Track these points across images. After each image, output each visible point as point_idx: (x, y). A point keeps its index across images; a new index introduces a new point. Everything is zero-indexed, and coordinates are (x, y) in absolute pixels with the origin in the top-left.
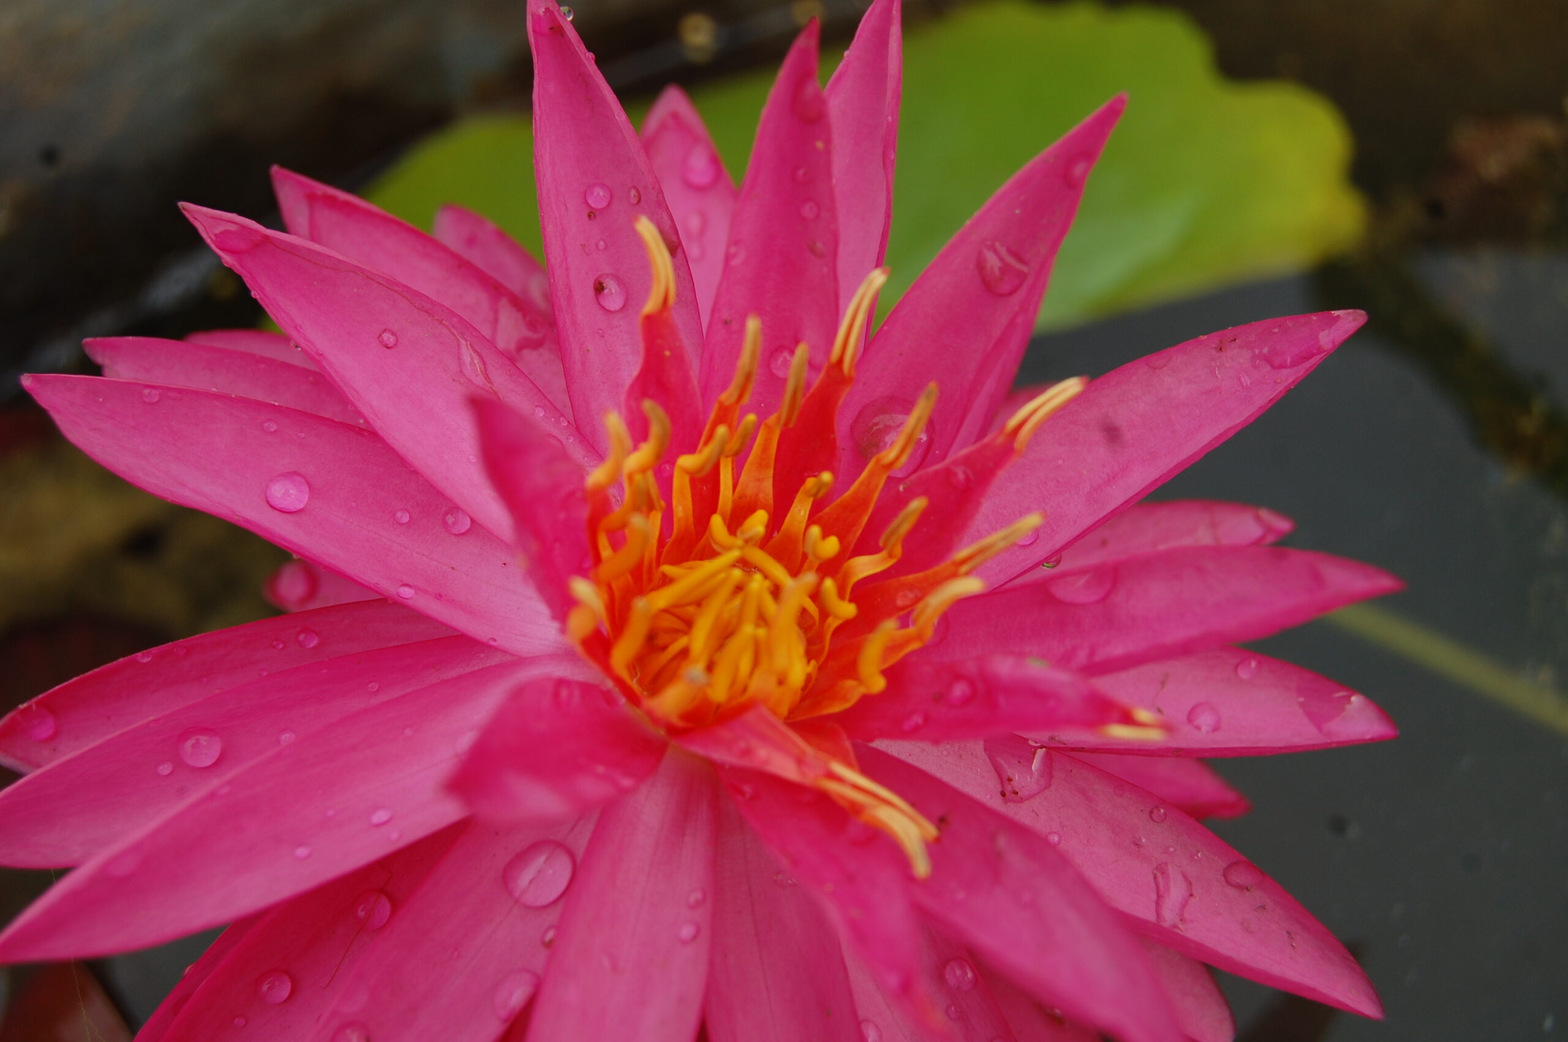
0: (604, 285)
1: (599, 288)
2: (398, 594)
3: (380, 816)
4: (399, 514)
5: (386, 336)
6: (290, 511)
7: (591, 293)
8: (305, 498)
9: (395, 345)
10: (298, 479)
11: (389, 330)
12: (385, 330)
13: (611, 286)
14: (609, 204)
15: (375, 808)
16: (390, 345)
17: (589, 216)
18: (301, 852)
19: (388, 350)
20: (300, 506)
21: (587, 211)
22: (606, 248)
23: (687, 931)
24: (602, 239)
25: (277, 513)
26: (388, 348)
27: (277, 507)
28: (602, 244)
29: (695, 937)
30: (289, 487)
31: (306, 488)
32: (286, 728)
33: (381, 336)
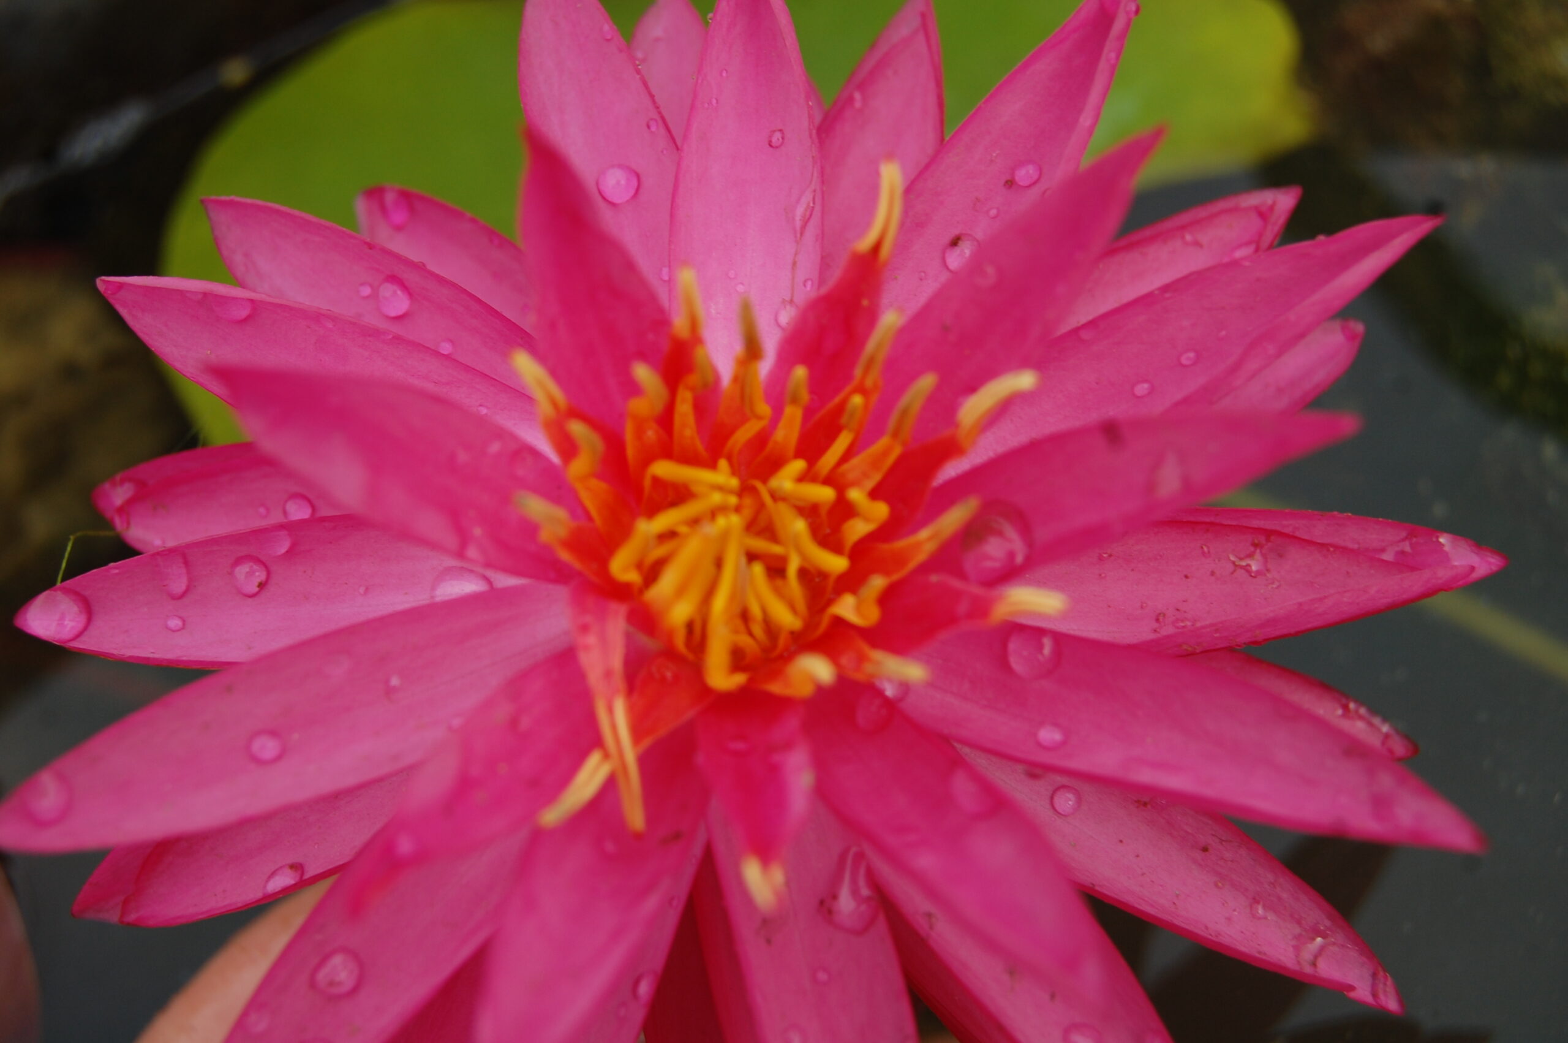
0: (960, 243)
1: (954, 243)
5: (777, 137)
6: (605, 198)
7: (946, 240)
8: (627, 197)
9: (777, 147)
10: (635, 183)
11: (783, 133)
12: (781, 130)
13: (967, 249)
14: (1029, 186)
16: (774, 144)
17: (1007, 182)
19: (768, 146)
20: (616, 200)
21: (1009, 178)
22: (995, 217)
24: (998, 209)
25: (595, 191)
26: (771, 146)
27: (601, 188)
28: (993, 212)
30: (623, 182)
31: (632, 192)
32: (451, 341)
33: (774, 131)
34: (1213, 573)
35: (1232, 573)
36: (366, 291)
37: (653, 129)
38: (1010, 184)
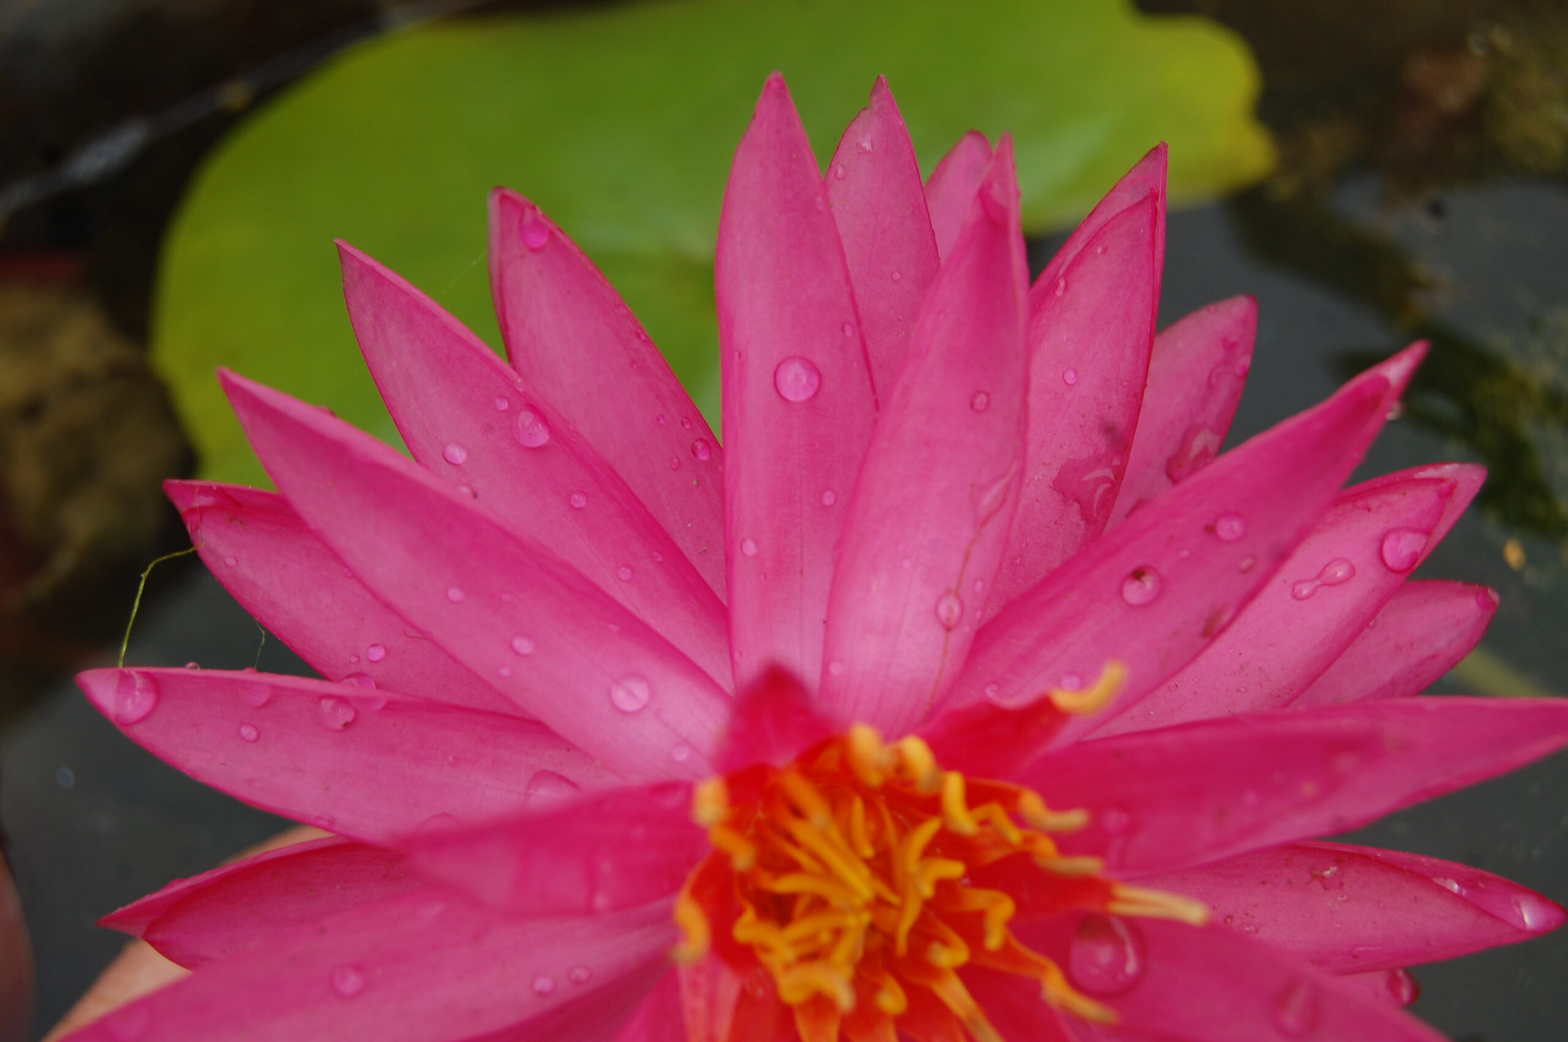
0: (1146, 576)
1: (1137, 575)
2: (744, 540)
3: (523, 645)
4: (828, 494)
5: (981, 399)
6: (780, 390)
7: (1129, 569)
8: (803, 397)
9: (978, 411)
10: (815, 380)
11: (989, 398)
12: (987, 394)
13: (1149, 583)
14: (1229, 542)
15: (528, 636)
16: (976, 406)
17: (1207, 528)
18: (455, 594)
19: (969, 407)
20: (791, 397)
21: (1210, 525)
22: (1186, 559)
23: (544, 984)
24: (1191, 551)
25: (771, 381)
26: (972, 405)
27: (778, 377)
28: (1185, 553)
29: (541, 994)
30: (804, 378)
31: (811, 393)
32: (586, 495)
33: (979, 392)
34: (1289, 882)
35: (1308, 883)
36: (504, 405)
37: (849, 333)
38: (1211, 530)
